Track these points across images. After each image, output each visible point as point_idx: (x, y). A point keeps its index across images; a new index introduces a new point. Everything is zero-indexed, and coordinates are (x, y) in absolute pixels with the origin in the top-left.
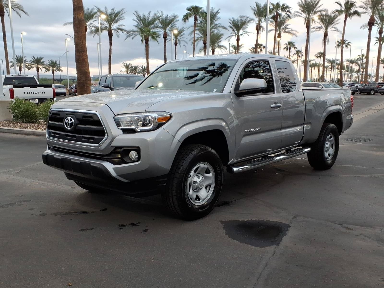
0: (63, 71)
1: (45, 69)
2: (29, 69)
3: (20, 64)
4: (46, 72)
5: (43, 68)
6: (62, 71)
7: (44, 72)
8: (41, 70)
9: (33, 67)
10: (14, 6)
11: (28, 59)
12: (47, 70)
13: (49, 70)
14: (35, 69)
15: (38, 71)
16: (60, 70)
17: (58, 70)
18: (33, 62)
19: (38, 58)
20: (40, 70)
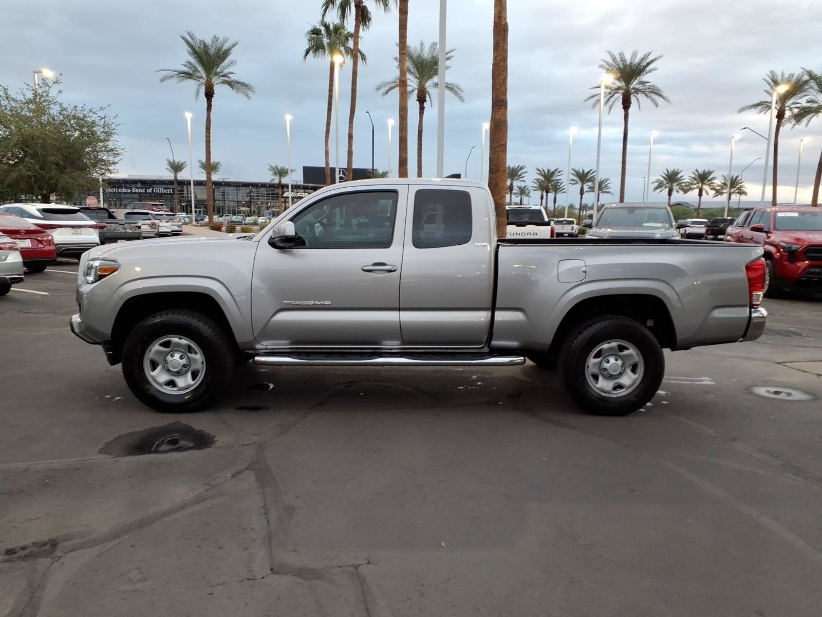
0: (748, 195)
1: (713, 192)
2: (685, 192)
3: (671, 184)
4: (717, 196)
5: (712, 189)
6: (745, 193)
7: (712, 196)
8: (707, 193)
9: (693, 189)
10: (647, 90)
11: (687, 176)
12: (719, 192)
13: (722, 193)
14: (697, 191)
15: (700, 194)
16: (741, 192)
17: (738, 193)
18: (695, 179)
19: (704, 171)
20: (704, 193)
